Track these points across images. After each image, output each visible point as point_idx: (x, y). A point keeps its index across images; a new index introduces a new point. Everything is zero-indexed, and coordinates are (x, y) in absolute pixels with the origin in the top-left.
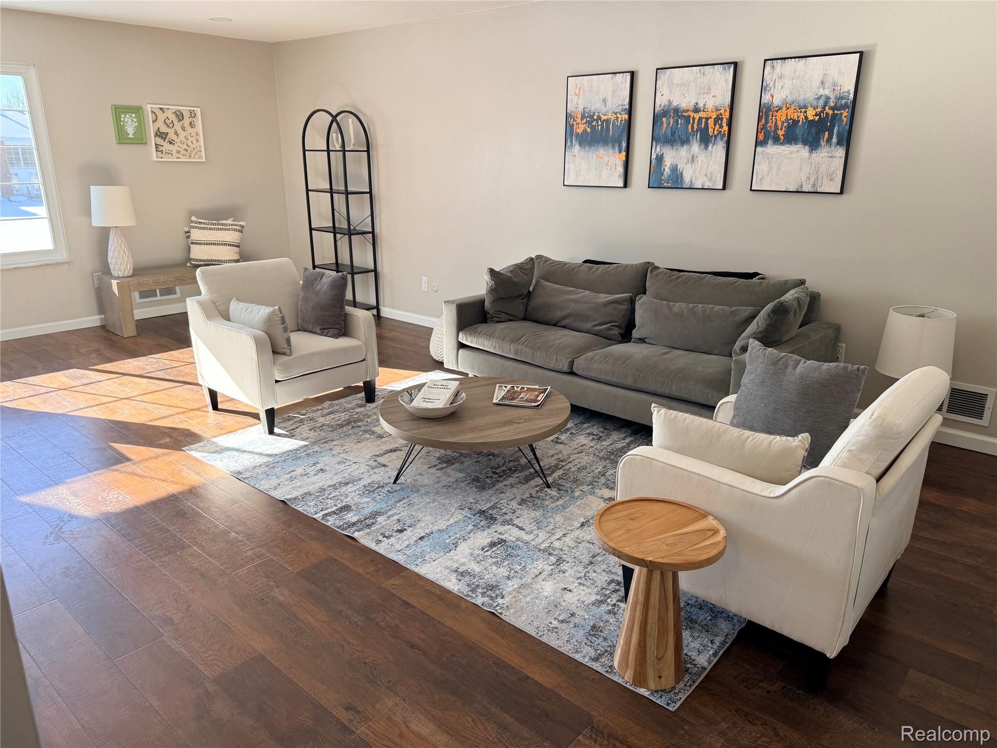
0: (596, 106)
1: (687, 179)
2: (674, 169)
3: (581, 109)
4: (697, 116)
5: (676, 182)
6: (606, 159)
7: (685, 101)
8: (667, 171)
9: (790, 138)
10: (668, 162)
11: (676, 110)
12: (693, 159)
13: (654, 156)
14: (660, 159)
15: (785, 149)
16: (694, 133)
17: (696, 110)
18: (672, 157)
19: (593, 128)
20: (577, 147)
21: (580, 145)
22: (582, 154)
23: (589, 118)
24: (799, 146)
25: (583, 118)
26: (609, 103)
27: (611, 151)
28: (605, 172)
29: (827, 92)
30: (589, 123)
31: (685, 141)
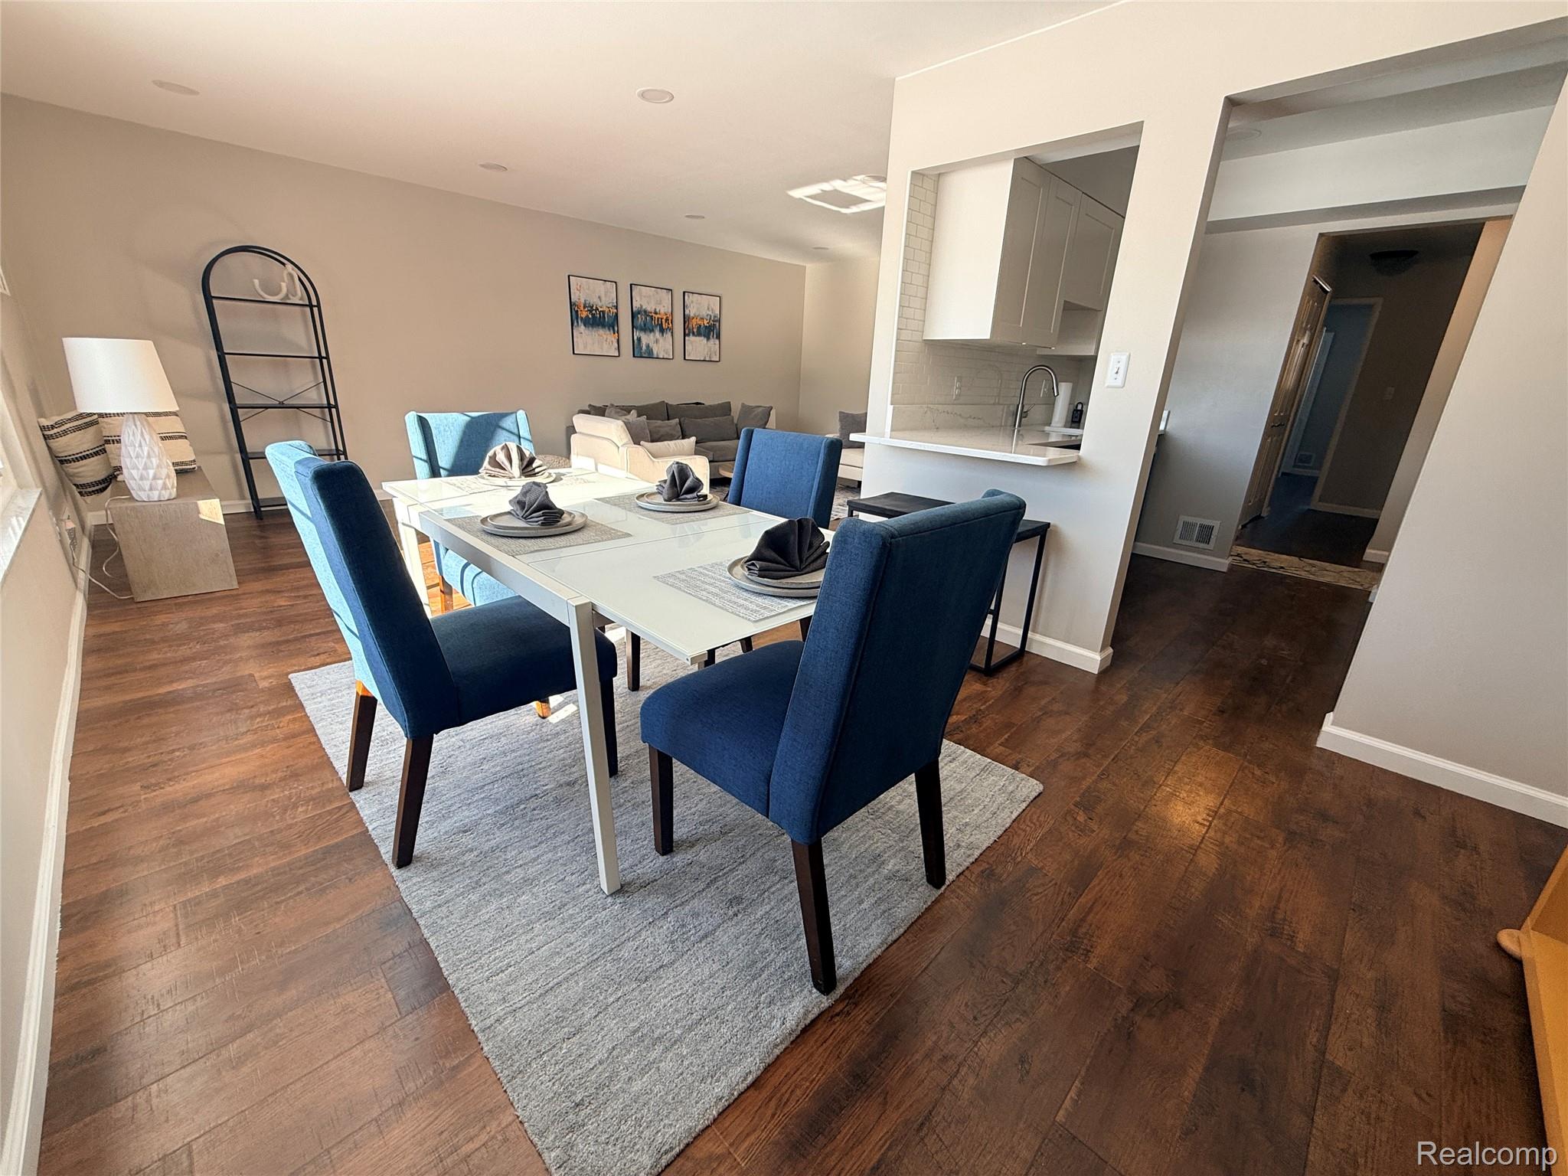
0: (594, 301)
1: (655, 352)
2: (648, 346)
3: (583, 301)
4: (657, 316)
5: (649, 355)
6: (605, 336)
7: (650, 308)
8: (644, 348)
9: (699, 334)
10: (644, 342)
11: (645, 311)
12: (657, 341)
13: (635, 338)
14: (639, 339)
15: (698, 339)
16: (656, 326)
17: (656, 313)
18: (647, 339)
19: (593, 315)
20: (583, 327)
21: (585, 325)
22: (587, 332)
23: (591, 308)
24: (702, 338)
25: (584, 308)
26: (603, 298)
27: (608, 332)
28: (605, 346)
29: (710, 313)
30: (591, 311)
31: (652, 331)
